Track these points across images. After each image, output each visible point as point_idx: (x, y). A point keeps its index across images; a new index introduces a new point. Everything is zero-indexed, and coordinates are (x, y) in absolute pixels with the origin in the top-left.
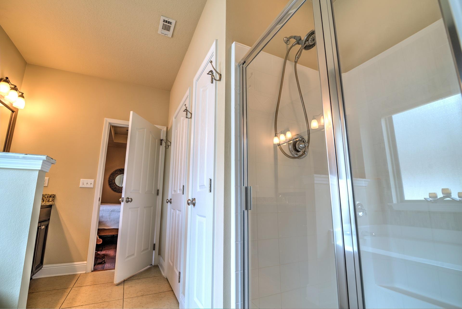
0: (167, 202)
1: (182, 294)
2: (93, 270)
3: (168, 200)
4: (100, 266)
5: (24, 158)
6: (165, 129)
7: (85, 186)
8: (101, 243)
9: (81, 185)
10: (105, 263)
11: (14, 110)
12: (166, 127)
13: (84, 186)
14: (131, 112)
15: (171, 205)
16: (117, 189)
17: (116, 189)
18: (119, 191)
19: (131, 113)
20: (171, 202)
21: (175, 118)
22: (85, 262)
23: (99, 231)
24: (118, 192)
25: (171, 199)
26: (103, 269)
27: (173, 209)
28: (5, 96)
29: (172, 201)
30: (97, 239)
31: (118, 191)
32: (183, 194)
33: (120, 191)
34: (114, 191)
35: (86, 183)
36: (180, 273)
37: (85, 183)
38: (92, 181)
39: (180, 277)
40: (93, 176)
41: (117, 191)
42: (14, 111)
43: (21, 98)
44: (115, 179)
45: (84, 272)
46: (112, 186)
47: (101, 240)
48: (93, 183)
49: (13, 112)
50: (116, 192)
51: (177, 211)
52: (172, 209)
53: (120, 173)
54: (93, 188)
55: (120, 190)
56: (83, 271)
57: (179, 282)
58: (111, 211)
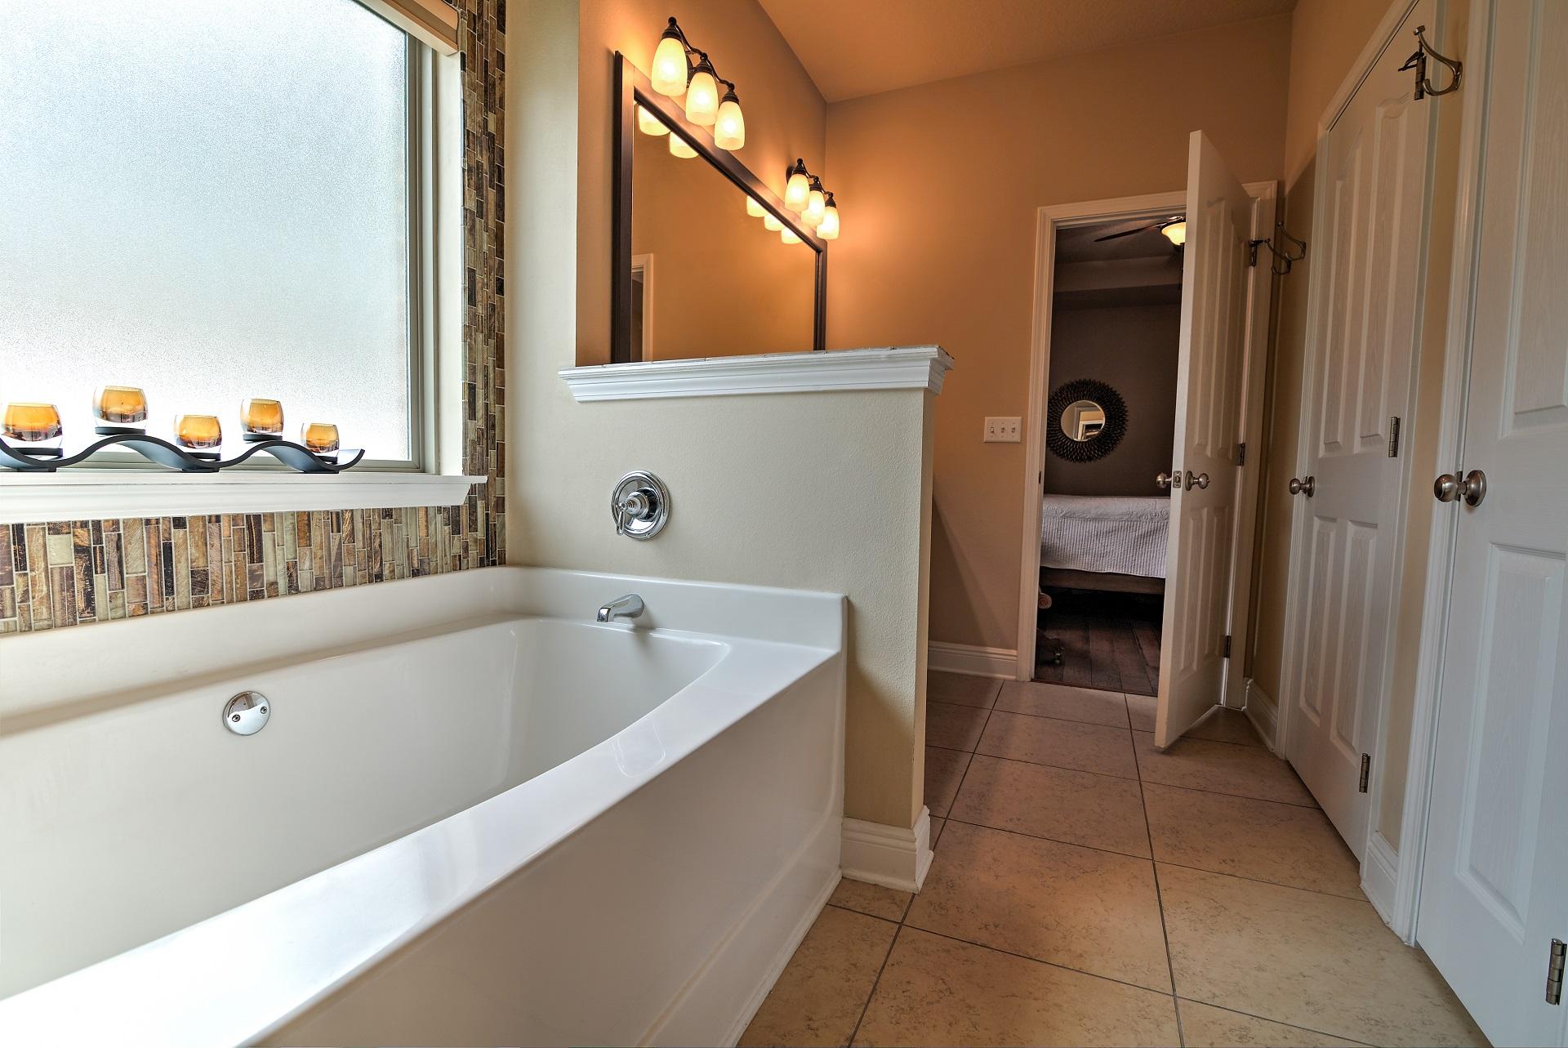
0: (1293, 492)
1: (1375, 834)
2: (1033, 677)
3: (1295, 480)
4: (1049, 671)
5: (890, 359)
6: (1268, 191)
7: (1000, 437)
8: (1049, 606)
9: (987, 437)
10: (1062, 664)
11: (821, 247)
12: (1274, 185)
13: (994, 439)
14: (1192, 135)
15: (1307, 499)
16: (1067, 448)
17: (1064, 450)
18: (1074, 454)
19: (1196, 138)
20: (1309, 493)
21: (1332, 126)
22: (1014, 652)
23: (1044, 572)
24: (1073, 459)
25: (1310, 480)
26: (1060, 682)
27: (1320, 517)
28: (800, 213)
29: (1316, 485)
30: (1039, 595)
31: (1072, 456)
32: (1395, 455)
33: (1078, 454)
34: (1060, 455)
35: (1001, 430)
36: (1367, 760)
37: (998, 430)
38: (1016, 421)
39: (1367, 773)
40: (1018, 407)
41: (1067, 456)
42: (819, 248)
43: (831, 209)
44: (1061, 416)
45: (1014, 677)
46: (1053, 440)
47: (1049, 598)
48: (1018, 426)
49: (818, 251)
50: (1064, 457)
51: (1351, 529)
52: (1315, 518)
53: (1076, 395)
54: (1022, 443)
55: (1077, 451)
56: (1010, 674)
57: (1364, 788)
58: (1064, 517)
